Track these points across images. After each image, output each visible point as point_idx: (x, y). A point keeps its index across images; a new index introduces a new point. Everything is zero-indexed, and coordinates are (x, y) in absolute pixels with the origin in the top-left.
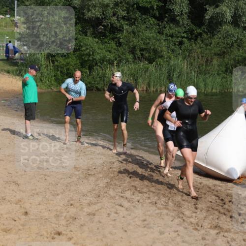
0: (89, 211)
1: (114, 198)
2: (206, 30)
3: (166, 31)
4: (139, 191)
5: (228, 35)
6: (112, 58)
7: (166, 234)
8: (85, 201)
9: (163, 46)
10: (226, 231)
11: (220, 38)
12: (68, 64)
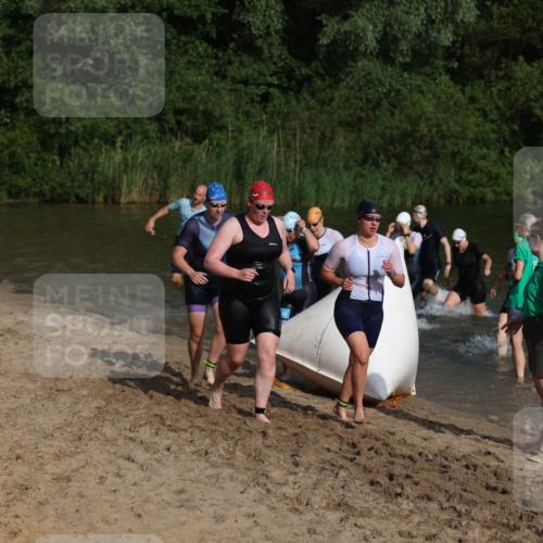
0: (57, 471)
1: (112, 441)
2: (320, 70)
3: (232, 71)
4: (170, 426)
5: (368, 81)
6: (112, 131)
7: (229, 522)
8: (47, 449)
9: (225, 105)
10: (362, 515)
11: (351, 88)
12: (13, 142)
